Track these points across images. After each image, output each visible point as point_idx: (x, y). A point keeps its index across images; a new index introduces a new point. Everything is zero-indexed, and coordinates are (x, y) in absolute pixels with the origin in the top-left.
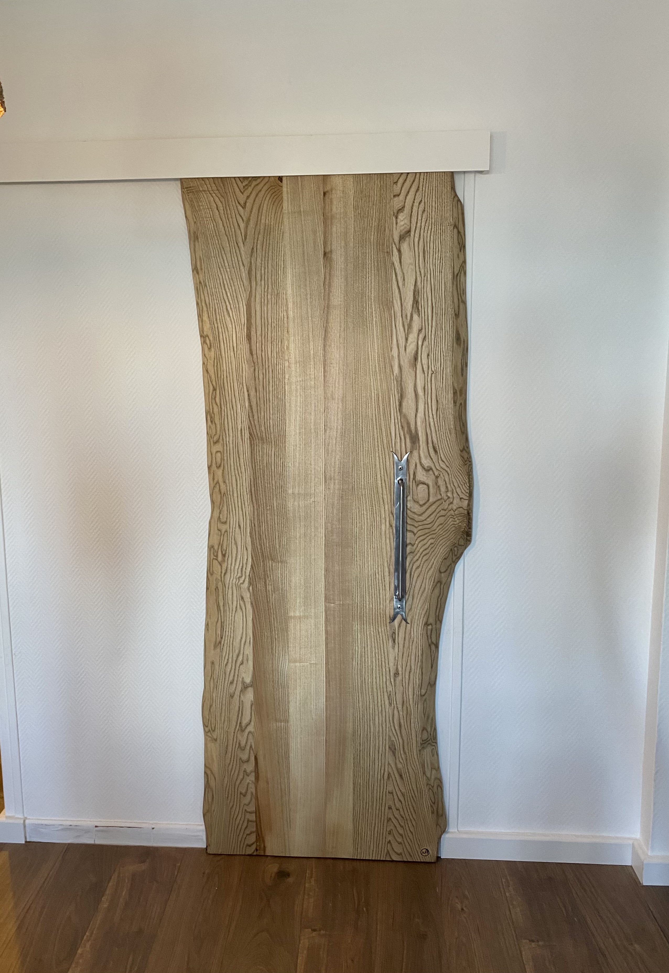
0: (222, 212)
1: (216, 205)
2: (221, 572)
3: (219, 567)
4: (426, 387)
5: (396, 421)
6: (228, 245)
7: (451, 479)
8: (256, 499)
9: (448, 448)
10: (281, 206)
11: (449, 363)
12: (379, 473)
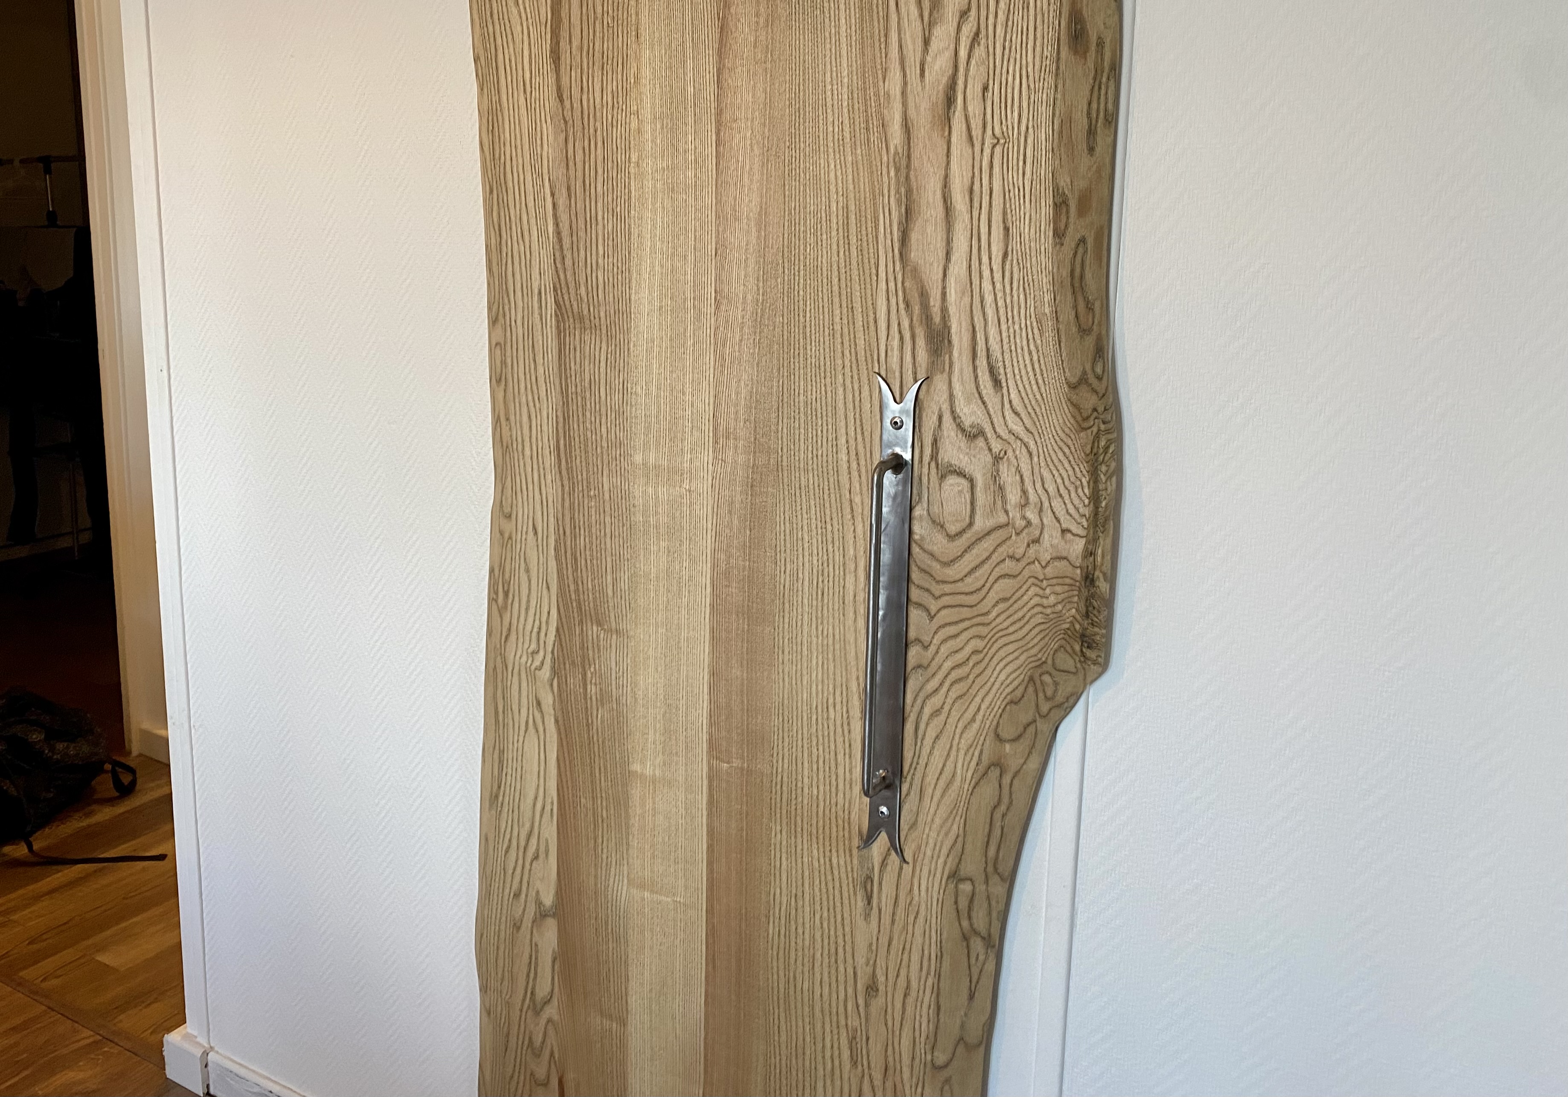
4: (977, 187)
5: (892, 285)
7: (1038, 469)
11: (1044, 112)
12: (843, 431)
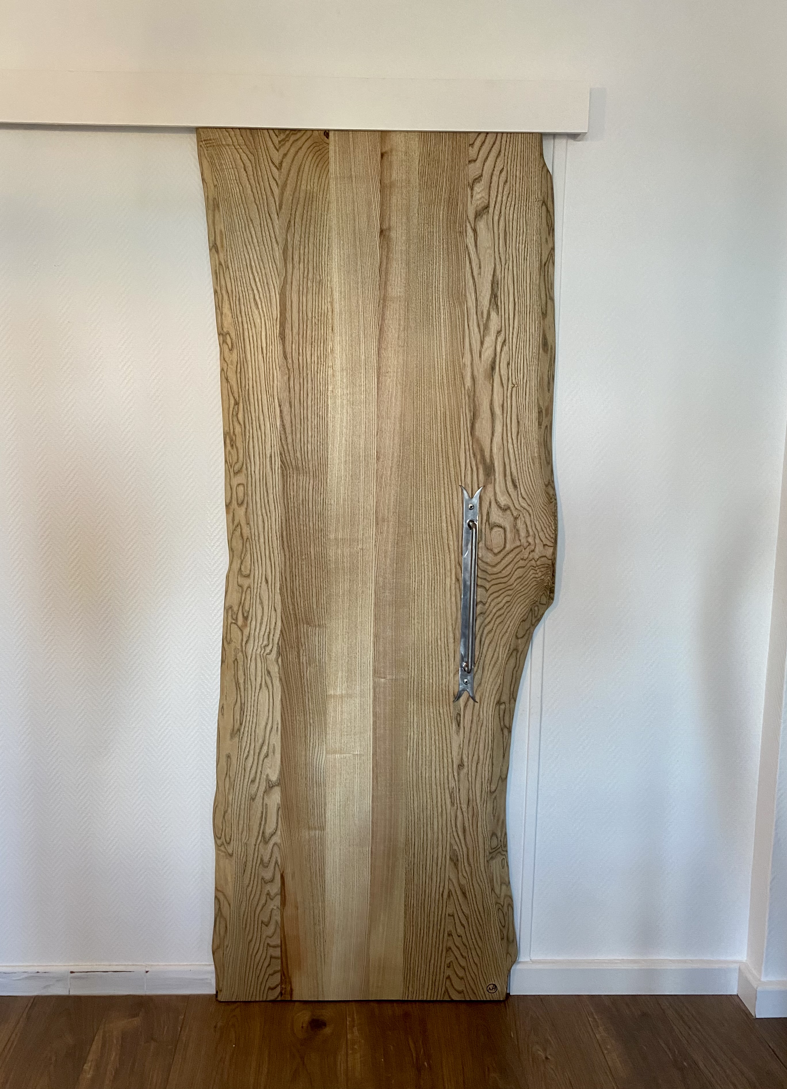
0: (250, 173)
1: (244, 164)
2: (242, 640)
3: (240, 633)
4: (505, 405)
5: (467, 446)
6: (258, 217)
7: (533, 520)
8: (288, 547)
9: (530, 481)
10: (327, 170)
11: (533, 375)
12: (444, 513)
